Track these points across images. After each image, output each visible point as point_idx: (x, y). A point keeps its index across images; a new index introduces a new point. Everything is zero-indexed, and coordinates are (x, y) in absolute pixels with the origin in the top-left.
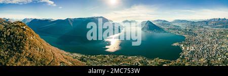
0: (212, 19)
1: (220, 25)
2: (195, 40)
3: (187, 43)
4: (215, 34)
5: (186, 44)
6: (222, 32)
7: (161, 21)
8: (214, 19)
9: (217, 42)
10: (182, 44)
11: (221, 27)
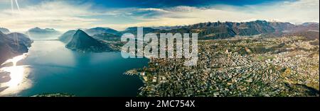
0: (197, 25)
1: (212, 35)
2: (167, 65)
3: (152, 69)
4: (203, 50)
5: (150, 72)
6: (217, 47)
7: (103, 29)
8: (201, 24)
9: (208, 64)
10: (142, 71)
11: (213, 38)
